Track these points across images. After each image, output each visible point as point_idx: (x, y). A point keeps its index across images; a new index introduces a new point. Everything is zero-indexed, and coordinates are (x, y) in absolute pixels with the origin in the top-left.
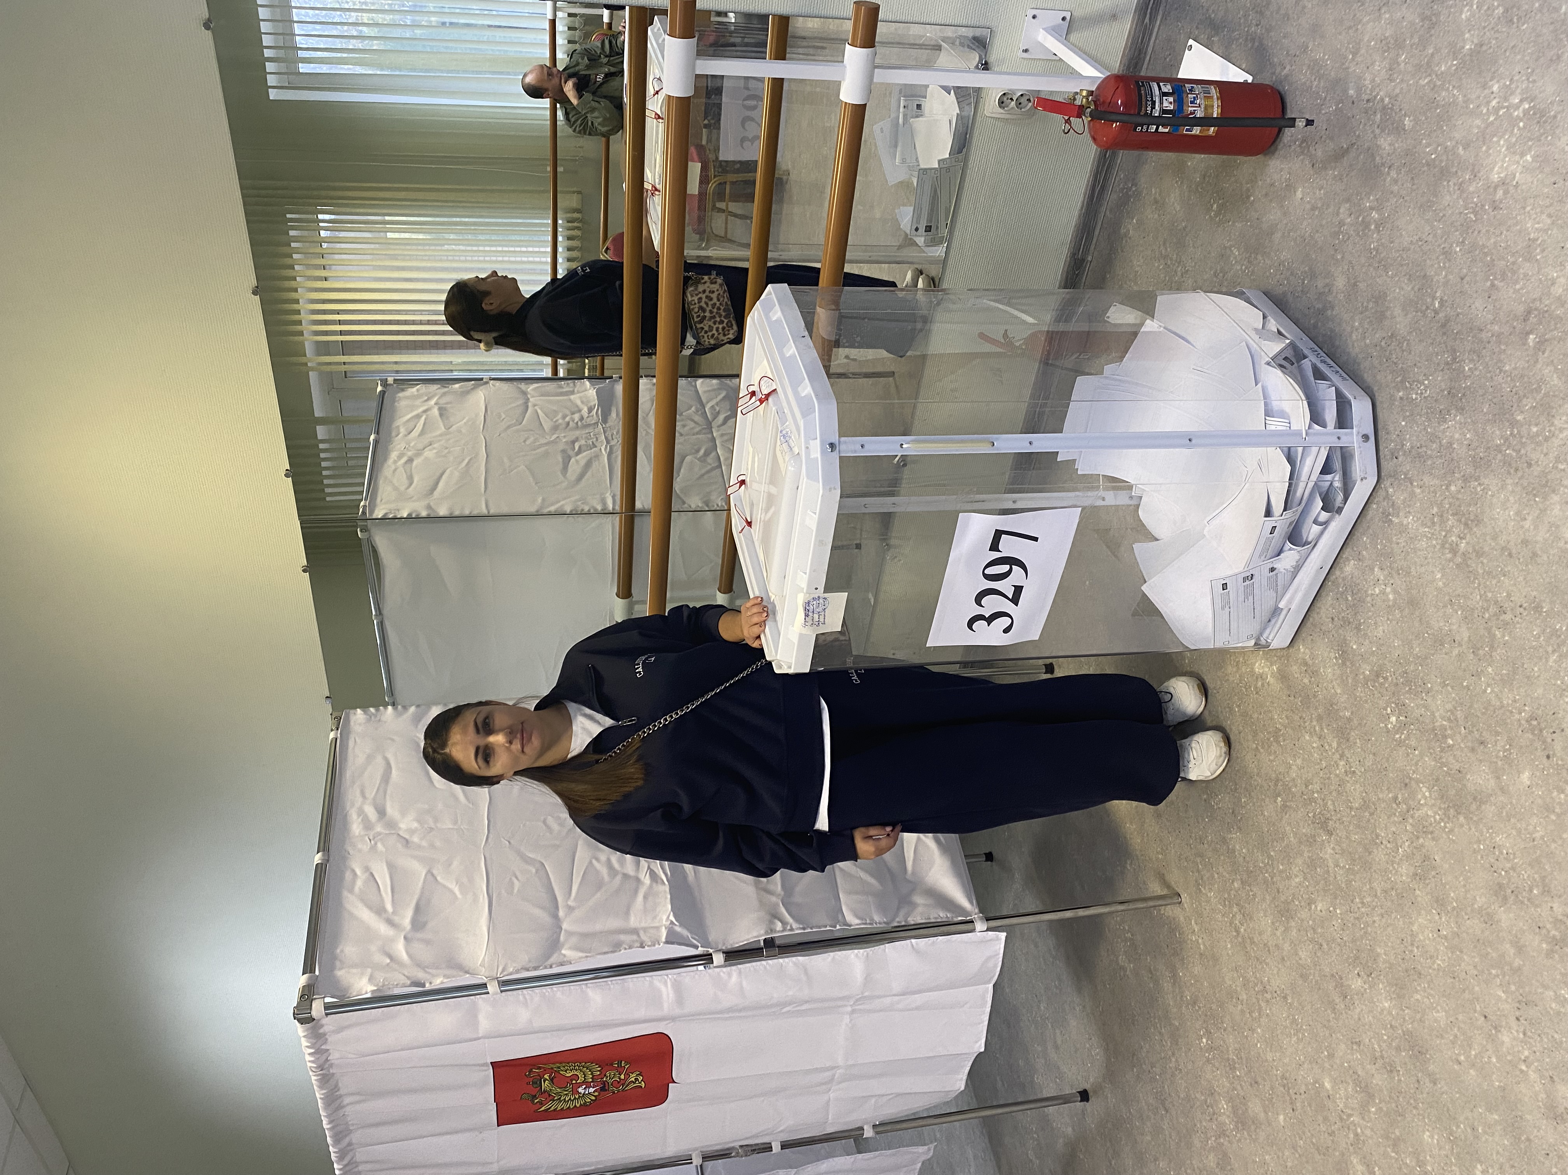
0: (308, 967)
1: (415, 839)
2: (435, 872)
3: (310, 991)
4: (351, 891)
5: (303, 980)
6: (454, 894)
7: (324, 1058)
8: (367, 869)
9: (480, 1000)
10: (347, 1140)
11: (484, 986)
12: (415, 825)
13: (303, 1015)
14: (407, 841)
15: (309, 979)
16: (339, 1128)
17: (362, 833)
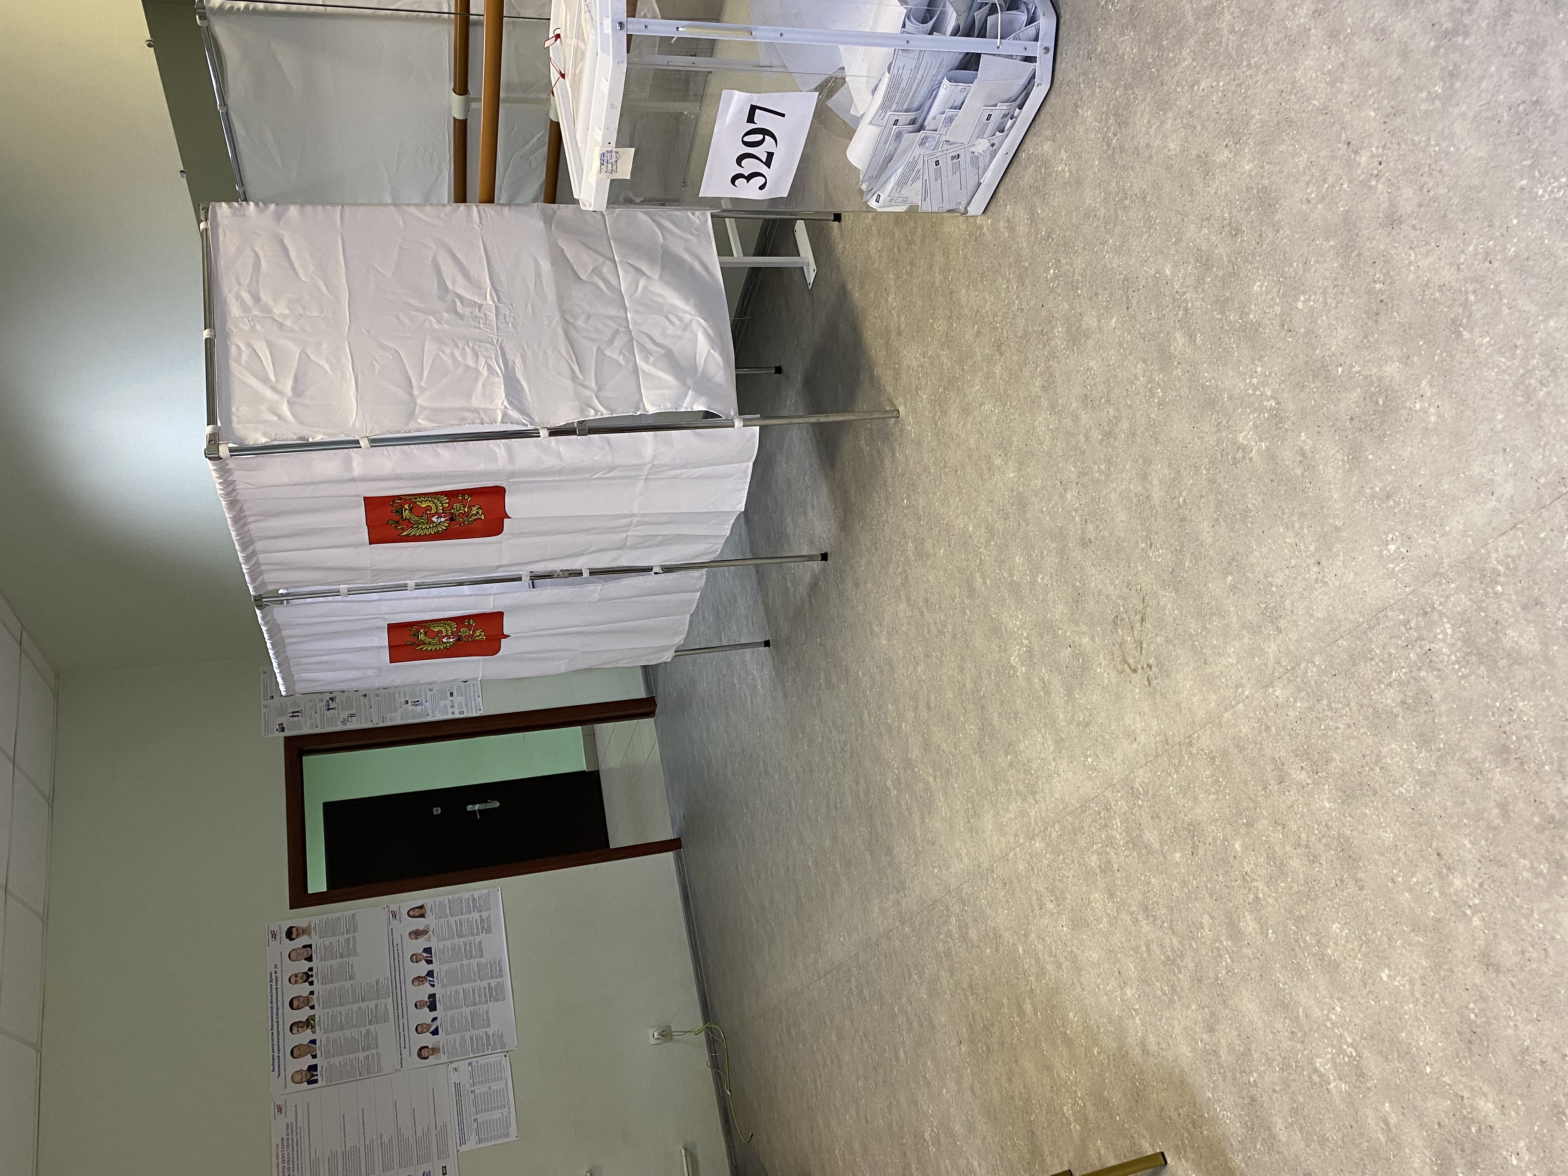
0: (211, 420)
1: (288, 323)
2: (308, 351)
3: (215, 438)
4: (238, 362)
5: (209, 429)
6: (326, 370)
7: (231, 487)
8: (249, 345)
9: (353, 452)
10: (251, 549)
11: (357, 442)
12: (287, 311)
13: (212, 453)
14: (281, 325)
15: (214, 429)
16: (245, 540)
17: (242, 315)
